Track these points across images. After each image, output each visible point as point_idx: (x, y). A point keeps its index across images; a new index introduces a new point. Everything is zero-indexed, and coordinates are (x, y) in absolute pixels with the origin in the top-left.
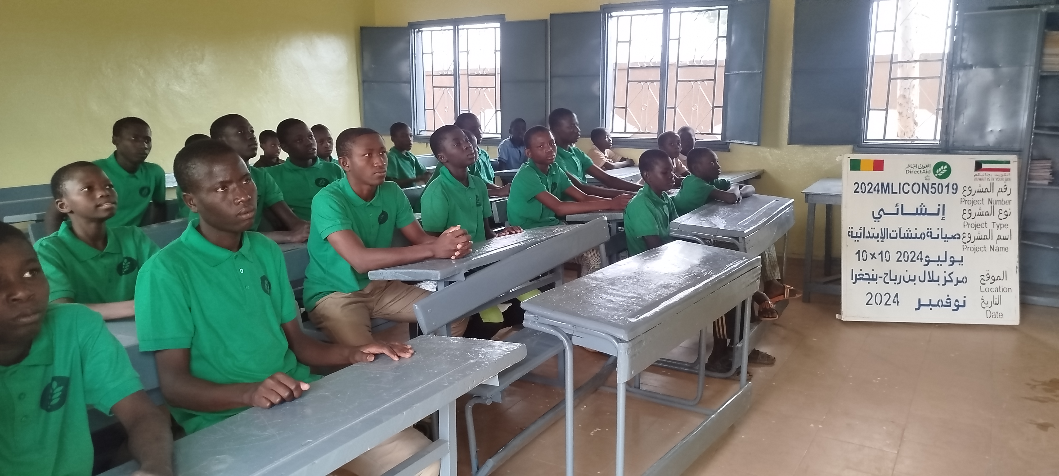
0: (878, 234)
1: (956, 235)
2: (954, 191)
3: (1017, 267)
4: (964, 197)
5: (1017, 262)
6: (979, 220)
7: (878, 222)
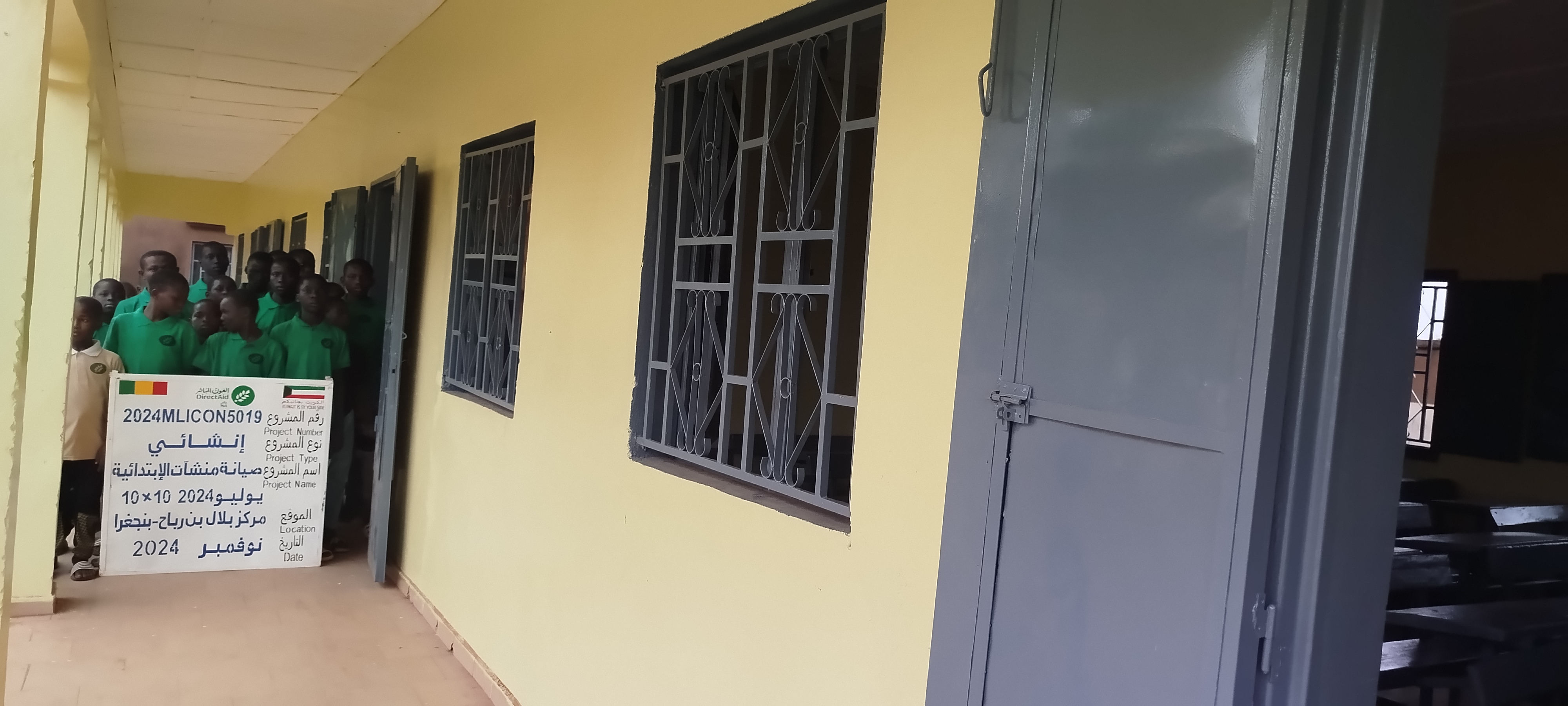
0: (156, 471)
1: (256, 469)
2: (258, 420)
3: (323, 504)
4: (269, 427)
5: (324, 499)
6: (285, 452)
7: (157, 456)
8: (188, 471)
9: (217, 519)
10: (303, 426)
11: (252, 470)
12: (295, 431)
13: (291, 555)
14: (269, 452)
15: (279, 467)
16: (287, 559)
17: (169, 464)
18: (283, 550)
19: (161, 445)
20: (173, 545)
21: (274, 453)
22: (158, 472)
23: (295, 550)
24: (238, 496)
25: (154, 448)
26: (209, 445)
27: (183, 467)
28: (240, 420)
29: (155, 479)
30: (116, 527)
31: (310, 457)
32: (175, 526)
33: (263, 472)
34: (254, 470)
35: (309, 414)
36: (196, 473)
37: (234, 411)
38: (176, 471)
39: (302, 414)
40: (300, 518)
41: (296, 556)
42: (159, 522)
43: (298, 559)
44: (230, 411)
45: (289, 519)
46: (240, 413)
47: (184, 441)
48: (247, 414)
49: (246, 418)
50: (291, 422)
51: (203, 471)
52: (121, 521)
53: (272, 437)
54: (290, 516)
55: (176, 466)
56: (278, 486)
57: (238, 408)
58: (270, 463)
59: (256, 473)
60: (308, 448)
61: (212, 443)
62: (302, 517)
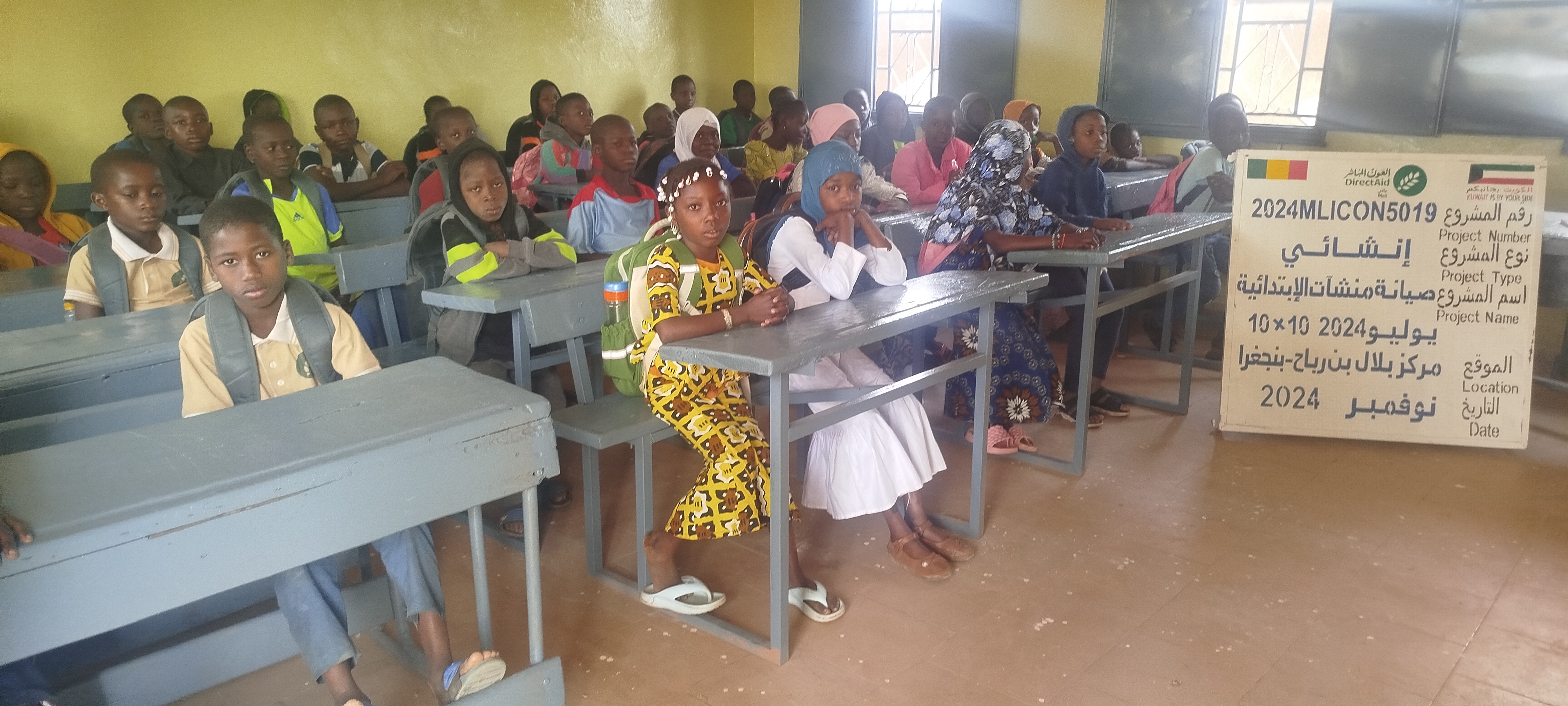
0: (1290, 288)
1: (1427, 292)
2: (1430, 218)
3: (1531, 350)
4: (1447, 228)
5: (1532, 342)
6: (1470, 268)
7: (1292, 266)
8: (1332, 291)
9: (1371, 364)
10: (1499, 226)
11: (1420, 293)
12: (1485, 236)
13: (1480, 427)
14: (1447, 266)
15: (1460, 290)
16: (1474, 432)
17: (1307, 279)
18: (1468, 418)
19: (1298, 252)
20: (1312, 395)
21: (1454, 269)
22: (1294, 290)
23: (1486, 420)
24: (1400, 331)
25: (1289, 256)
26: (1360, 254)
27: (1325, 284)
28: (1404, 216)
29: (1289, 299)
30: (1240, 362)
31: (1509, 277)
32: (1314, 369)
33: (1437, 296)
34: (1422, 293)
35: (1510, 207)
36: (1342, 295)
37: (1396, 204)
38: (1317, 289)
39: (1498, 208)
40: (1494, 371)
41: (1487, 430)
42: (1294, 361)
43: (1491, 434)
44: (1391, 204)
45: (1475, 371)
46: (1405, 207)
47: (1327, 246)
48: (1415, 209)
49: (1413, 214)
50: (1480, 221)
51: (1352, 292)
52: (1247, 356)
53: (1451, 244)
55: (1316, 283)
56: (1460, 318)
57: (1401, 199)
58: (1448, 284)
59: (1426, 298)
60: (1506, 262)
61: (1364, 251)
62: (1497, 369)
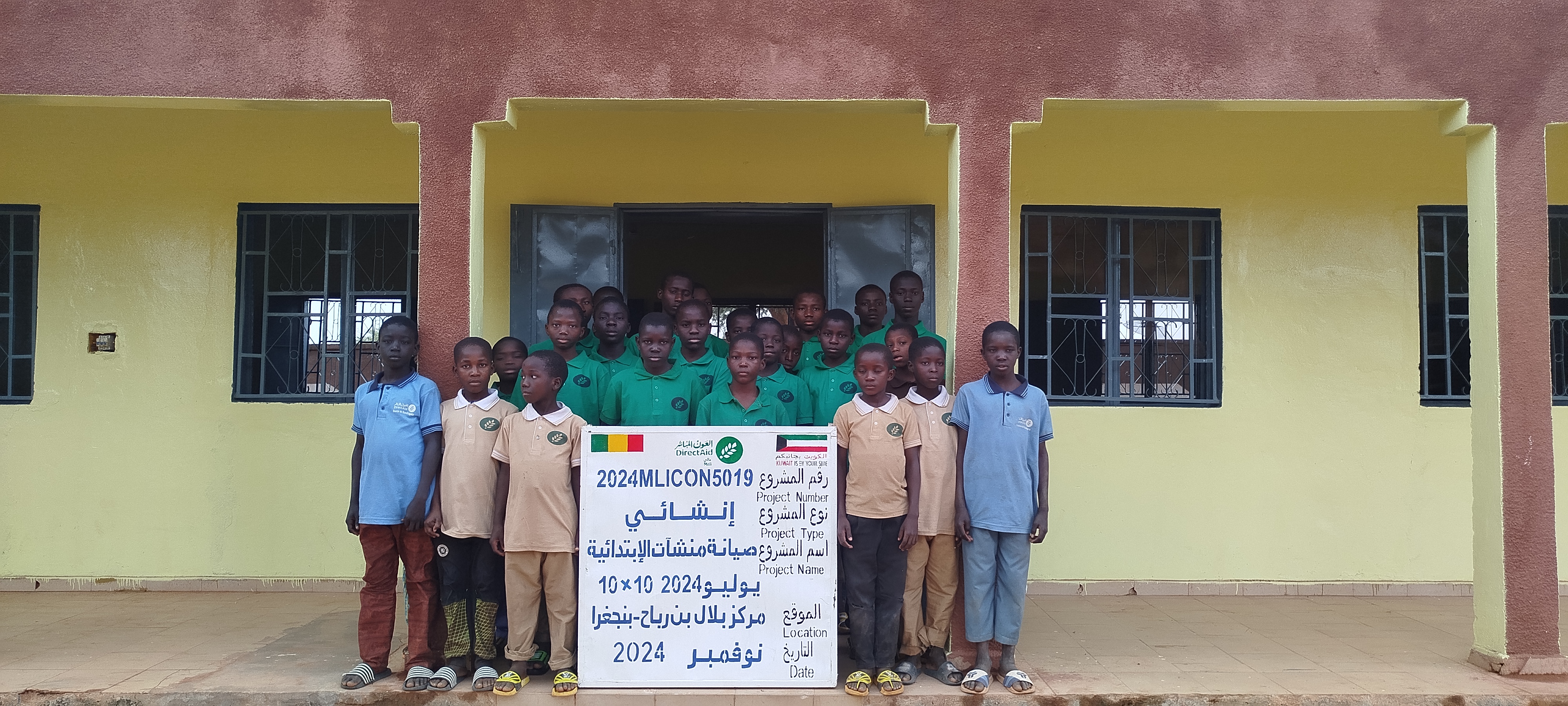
0: (635, 550)
1: (750, 549)
2: (748, 482)
3: (834, 598)
4: (762, 491)
5: (835, 590)
6: (784, 526)
7: (635, 530)
8: (671, 551)
9: (707, 617)
10: (803, 488)
12: (793, 496)
13: (798, 670)
14: (764, 525)
15: (777, 547)
17: (649, 541)
18: (788, 662)
19: (640, 517)
20: (658, 650)
21: (770, 527)
22: (638, 552)
23: (803, 663)
24: (730, 586)
26: (693, 517)
27: (665, 546)
28: (727, 482)
29: (635, 561)
30: (593, 623)
31: (814, 532)
32: (659, 624)
33: (758, 552)
34: (747, 549)
35: (810, 472)
36: (679, 554)
37: (719, 471)
38: (658, 550)
39: (801, 472)
40: (807, 618)
41: (805, 671)
42: (641, 619)
43: (807, 676)
44: (716, 471)
45: (792, 619)
46: (727, 473)
47: (665, 510)
48: (736, 475)
49: (734, 479)
50: (788, 484)
51: (689, 551)
52: (599, 616)
53: (767, 505)
54: (794, 614)
55: (657, 545)
56: (777, 571)
57: (723, 466)
58: (767, 541)
59: (749, 554)
60: (811, 519)
61: (697, 514)
62: (809, 616)
